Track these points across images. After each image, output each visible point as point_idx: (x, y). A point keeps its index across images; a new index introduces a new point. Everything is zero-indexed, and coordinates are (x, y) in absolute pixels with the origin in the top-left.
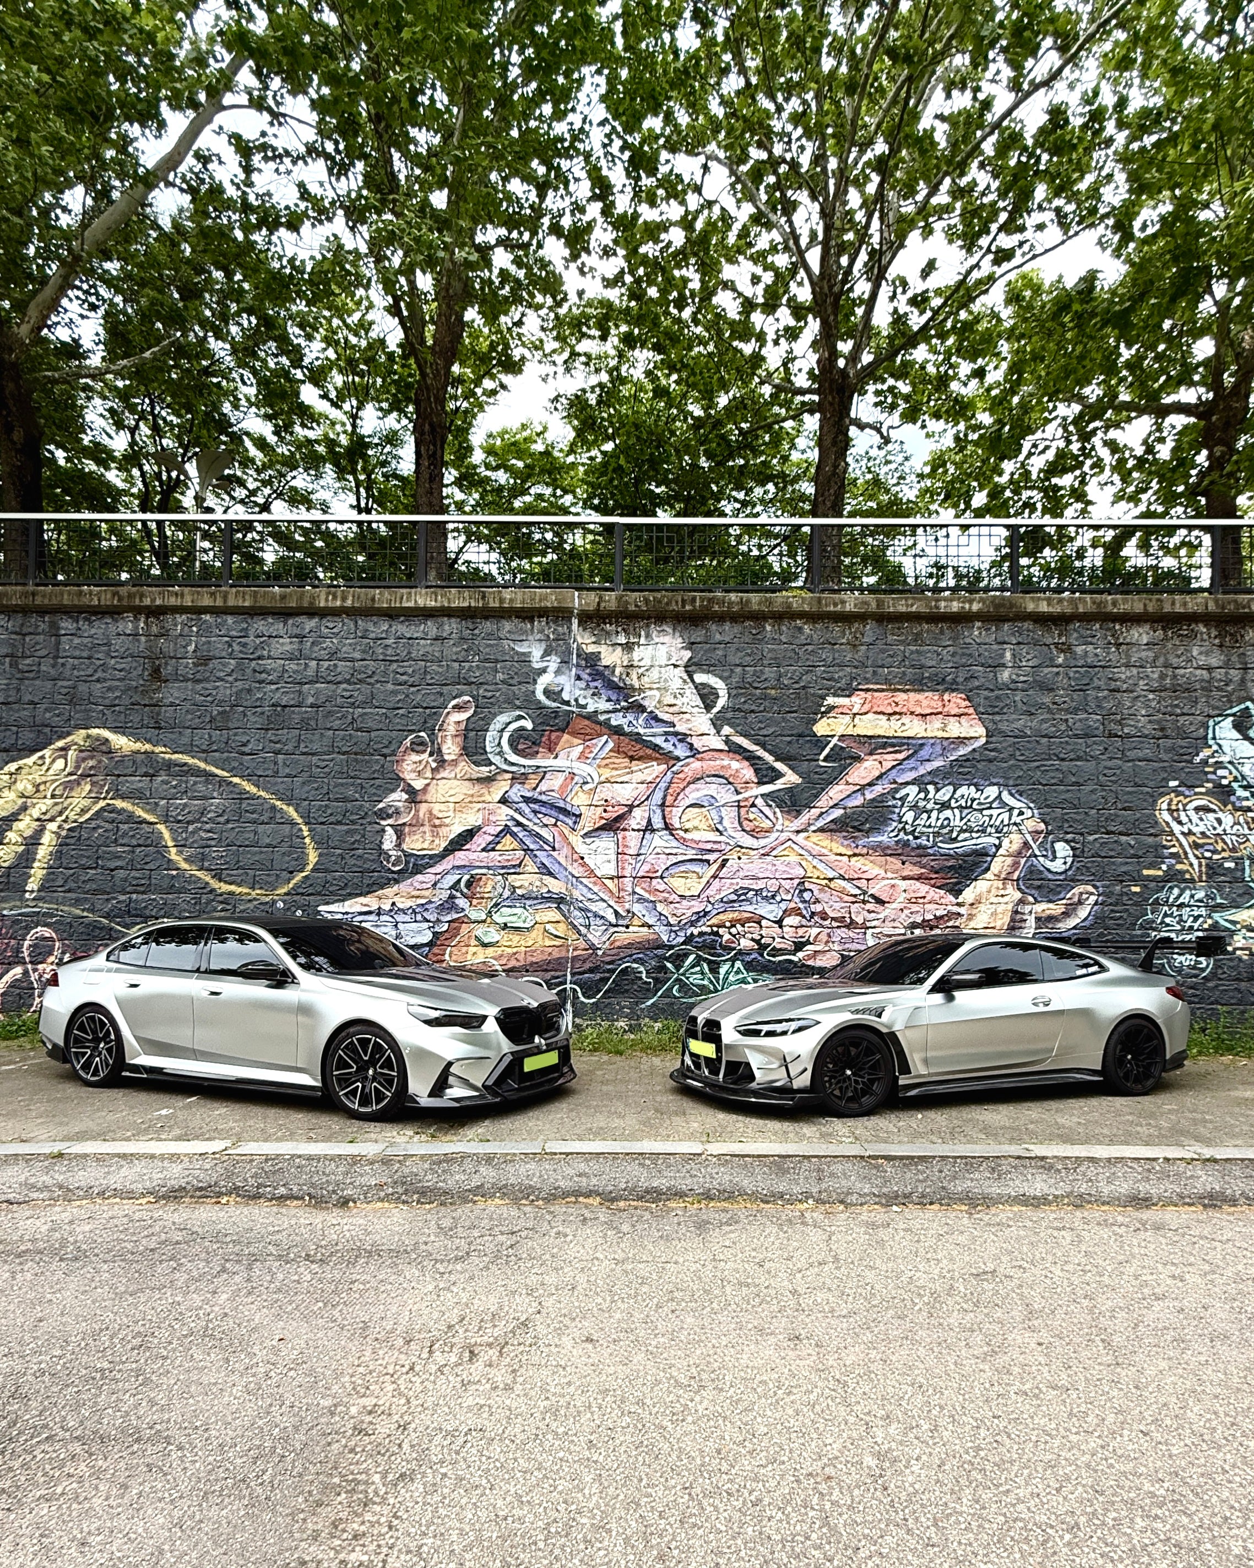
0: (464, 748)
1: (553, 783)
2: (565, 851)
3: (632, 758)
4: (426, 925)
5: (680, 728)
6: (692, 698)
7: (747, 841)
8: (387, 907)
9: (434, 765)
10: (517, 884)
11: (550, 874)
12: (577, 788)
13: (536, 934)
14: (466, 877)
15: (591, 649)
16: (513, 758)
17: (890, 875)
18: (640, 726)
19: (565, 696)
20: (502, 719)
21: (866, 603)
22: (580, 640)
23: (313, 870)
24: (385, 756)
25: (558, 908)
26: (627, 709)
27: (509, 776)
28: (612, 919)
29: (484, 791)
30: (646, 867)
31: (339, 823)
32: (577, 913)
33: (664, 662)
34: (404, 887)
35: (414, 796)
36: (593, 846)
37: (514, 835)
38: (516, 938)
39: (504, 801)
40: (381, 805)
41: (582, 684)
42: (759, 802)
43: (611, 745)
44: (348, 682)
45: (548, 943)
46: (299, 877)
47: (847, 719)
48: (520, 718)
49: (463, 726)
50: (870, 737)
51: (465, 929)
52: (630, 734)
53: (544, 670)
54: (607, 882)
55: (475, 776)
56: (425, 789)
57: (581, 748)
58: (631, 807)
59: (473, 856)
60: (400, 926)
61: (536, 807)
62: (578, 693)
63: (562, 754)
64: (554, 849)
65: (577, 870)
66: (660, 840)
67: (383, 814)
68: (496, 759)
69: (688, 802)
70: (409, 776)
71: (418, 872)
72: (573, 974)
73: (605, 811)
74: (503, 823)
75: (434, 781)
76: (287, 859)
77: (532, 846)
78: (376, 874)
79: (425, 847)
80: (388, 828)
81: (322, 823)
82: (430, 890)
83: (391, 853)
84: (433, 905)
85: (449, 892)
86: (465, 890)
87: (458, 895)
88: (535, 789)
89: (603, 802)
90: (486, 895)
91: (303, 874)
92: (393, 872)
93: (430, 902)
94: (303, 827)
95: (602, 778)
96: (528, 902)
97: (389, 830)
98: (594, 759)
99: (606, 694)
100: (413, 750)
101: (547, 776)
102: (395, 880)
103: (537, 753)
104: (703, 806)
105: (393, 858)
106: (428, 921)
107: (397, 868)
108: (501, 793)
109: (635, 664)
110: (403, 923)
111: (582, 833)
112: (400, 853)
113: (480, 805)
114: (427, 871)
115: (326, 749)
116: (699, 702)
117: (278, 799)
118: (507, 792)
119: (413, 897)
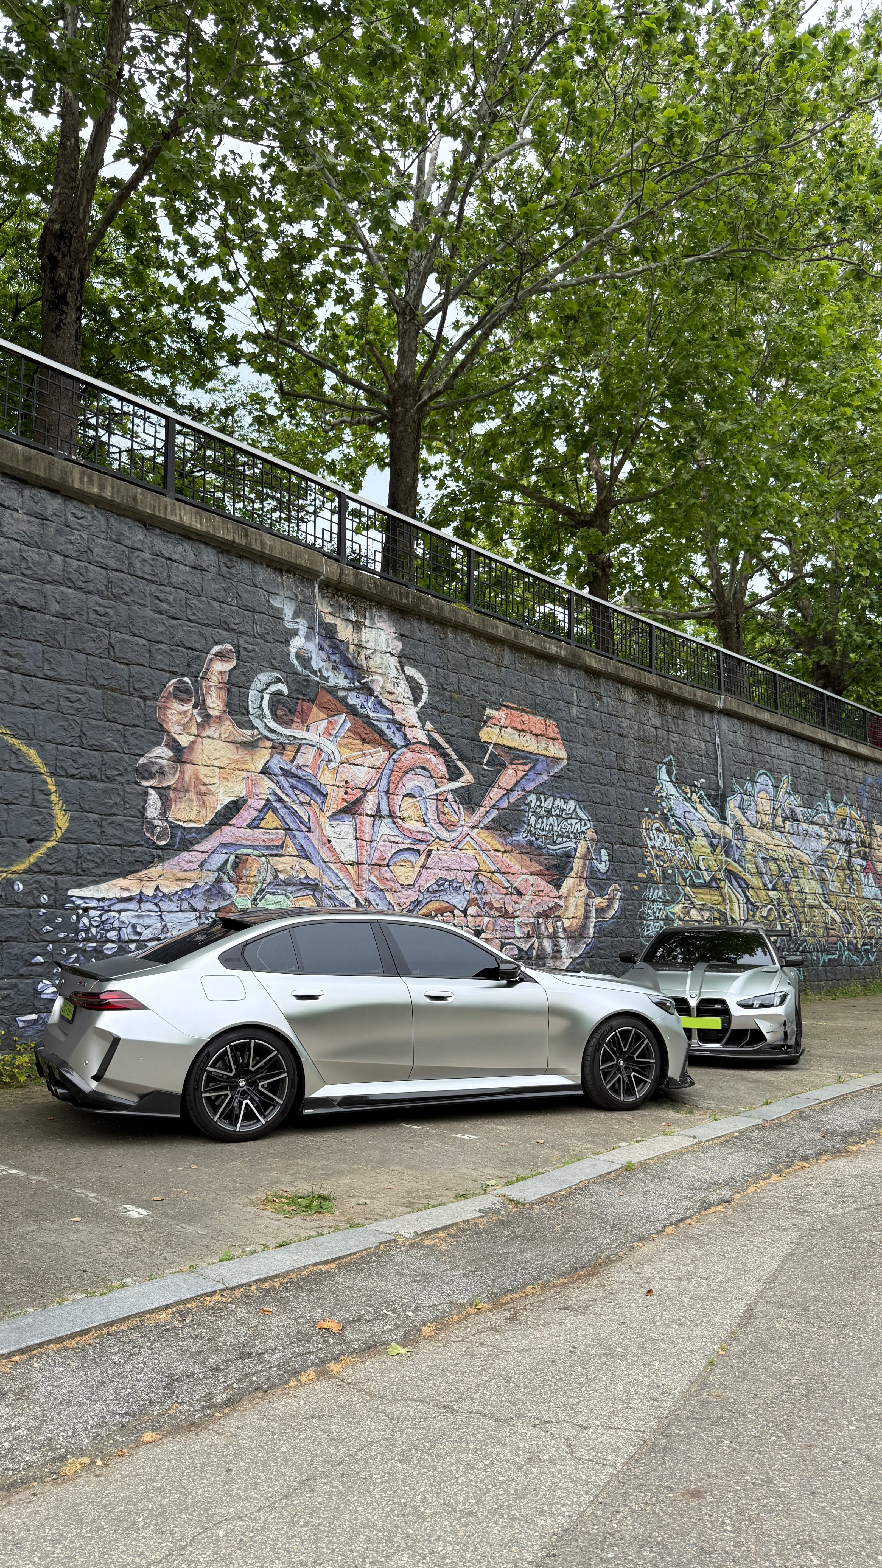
0: (228, 705)
1: (307, 757)
2: (317, 833)
3: (364, 741)
4: (193, 915)
5: (398, 717)
6: (403, 691)
7: (444, 834)
8: (150, 892)
9: (199, 720)
10: (280, 867)
11: (307, 857)
12: (324, 765)
14: (233, 857)
15: (329, 619)
16: (272, 724)
17: (524, 871)
18: (368, 709)
19: (313, 665)
20: (265, 678)
21: (509, 632)
22: (320, 608)
23: (64, 840)
24: (145, 698)
25: (314, 896)
26: (359, 689)
27: (269, 744)
29: (248, 757)
30: (377, 855)
31: (93, 778)
32: (328, 901)
33: (384, 649)
34: (170, 866)
35: (180, 755)
36: (335, 829)
37: (275, 811)
39: (265, 771)
40: (142, 761)
41: (324, 655)
42: (450, 797)
43: (348, 725)
44: (100, 593)
46: (44, 848)
47: (498, 729)
48: (277, 680)
49: (226, 679)
50: (510, 748)
52: (362, 716)
53: (295, 633)
54: (349, 868)
55: (240, 739)
56: (193, 748)
57: (326, 723)
58: (365, 791)
59: (240, 833)
60: (165, 915)
61: (293, 781)
62: (320, 663)
63: (312, 727)
64: (309, 830)
65: (326, 855)
66: (385, 828)
67: (146, 772)
68: (257, 722)
69: (405, 792)
70: (174, 728)
71: (186, 849)
73: (346, 793)
74: (266, 797)
75: (200, 740)
76: (27, 821)
77: (292, 826)
78: (139, 849)
79: (192, 818)
80: (151, 791)
81: (72, 776)
82: (197, 872)
83: (156, 822)
84: (200, 891)
85: (216, 874)
86: (232, 873)
87: (225, 878)
88: (292, 762)
89: (343, 784)
90: (252, 880)
91: (50, 844)
92: (158, 847)
93: (196, 886)
94: (49, 780)
95: (343, 758)
96: (290, 889)
97: (153, 795)
98: (335, 736)
99: (344, 670)
100: (176, 697)
101: (302, 750)
102: (159, 857)
103: (292, 721)
104: (415, 797)
105: (159, 829)
106: (195, 910)
107: (163, 843)
108: (263, 762)
109: (364, 644)
110: (169, 912)
111: (329, 814)
112: (165, 824)
113: (245, 774)
114: (195, 847)
115: (78, 677)
116: (410, 695)
117: (14, 736)
118: (268, 762)
119: (178, 880)
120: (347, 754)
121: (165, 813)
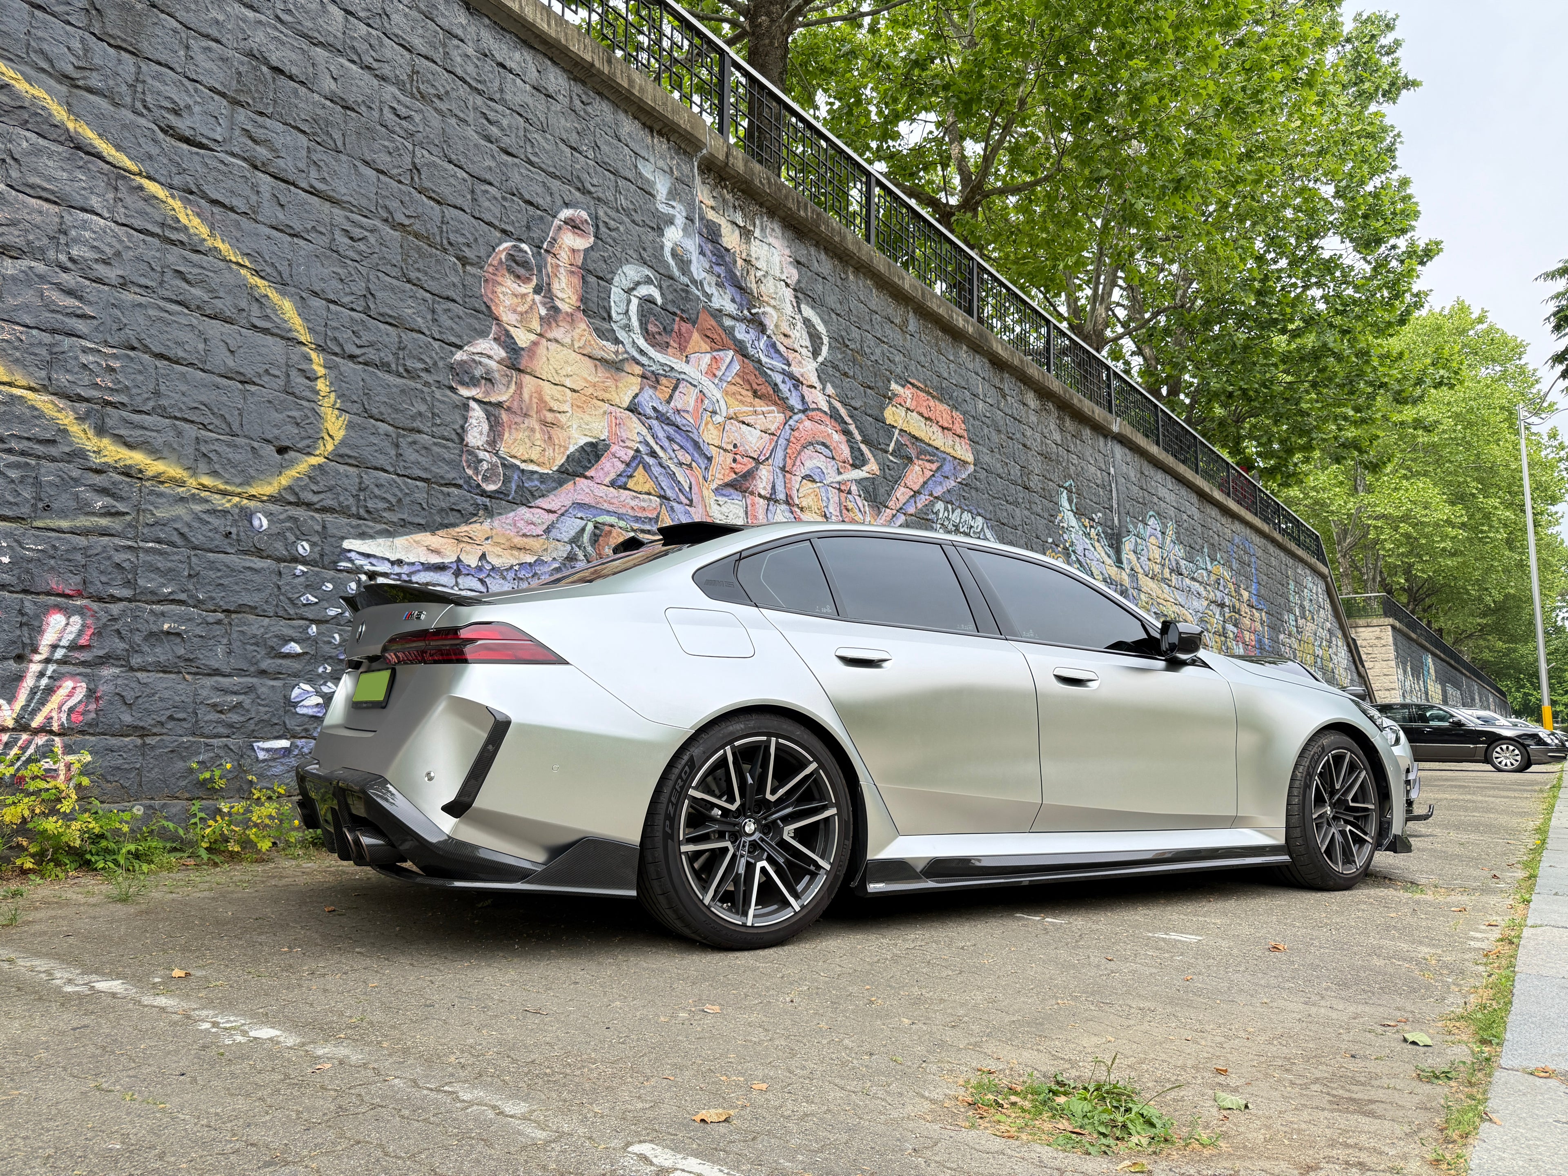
0: (583, 299)
1: (685, 399)
2: (700, 509)
3: (755, 393)
5: (795, 370)
6: (800, 337)
8: (472, 561)
9: (543, 312)
12: (707, 416)
14: (591, 526)
15: (711, 215)
16: (642, 342)
18: (759, 349)
19: (693, 272)
20: (630, 272)
21: (916, 288)
22: (700, 197)
23: (338, 457)
24: (464, 261)
26: (749, 321)
27: (638, 370)
29: (610, 383)
31: (385, 366)
33: (778, 274)
34: (502, 526)
35: (516, 358)
36: (725, 510)
37: (647, 468)
39: (633, 409)
40: (459, 356)
41: (706, 263)
42: (854, 488)
43: (736, 367)
46: (304, 465)
47: (903, 411)
48: (648, 281)
49: (581, 261)
50: (917, 438)
52: (752, 359)
53: (671, 221)
55: (600, 354)
56: (534, 351)
57: (709, 357)
58: (758, 462)
59: (602, 491)
61: (669, 430)
62: (701, 273)
63: (692, 359)
64: (690, 503)
66: (782, 517)
67: (466, 375)
68: (621, 335)
69: (804, 472)
70: (508, 317)
71: (525, 503)
73: (735, 460)
74: (635, 445)
75: (544, 342)
76: (278, 417)
77: (669, 493)
78: (456, 491)
79: (534, 457)
80: (473, 404)
81: (352, 357)
82: (541, 540)
83: (482, 455)
84: (545, 569)
85: (569, 547)
86: (589, 549)
87: (581, 555)
88: (668, 402)
89: (730, 447)
91: (314, 461)
92: (484, 493)
93: (539, 562)
94: (313, 355)
95: (731, 412)
97: (477, 413)
98: (721, 380)
99: (730, 291)
100: (510, 271)
101: (681, 388)
102: (486, 508)
103: (668, 345)
104: (814, 481)
105: (485, 466)
107: (491, 487)
108: (630, 394)
109: (754, 262)
111: (714, 486)
112: (495, 459)
113: (606, 406)
114: (538, 503)
115: (364, 202)
116: (808, 344)
117: (257, 273)
118: (637, 395)
119: (514, 548)
120: (736, 408)
121: (495, 442)
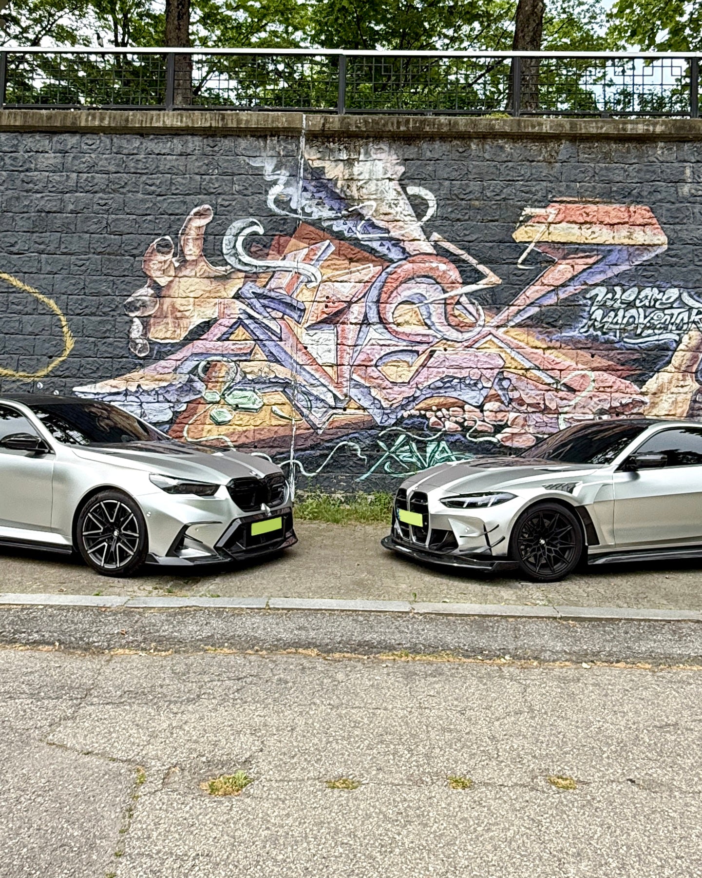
0: (204, 250)
1: (282, 281)
2: (291, 341)
3: (351, 260)
4: (167, 405)
5: (393, 234)
6: (404, 208)
7: (453, 334)
8: (133, 389)
9: (177, 264)
10: (248, 370)
11: (277, 361)
12: (302, 286)
13: (265, 414)
14: (203, 363)
15: (317, 164)
16: (246, 259)
17: (580, 366)
18: (358, 232)
19: (293, 205)
20: (238, 224)
21: (561, 125)
22: (307, 157)
23: (70, 356)
24: (134, 256)
25: (284, 392)
26: (347, 217)
27: (243, 274)
28: (331, 402)
29: (221, 288)
30: (362, 357)
31: (93, 314)
32: (300, 396)
33: (381, 176)
34: (149, 371)
35: (159, 292)
36: (315, 337)
37: (246, 326)
38: (246, 417)
39: (237, 296)
40: (130, 299)
41: (308, 195)
42: (464, 299)
43: (333, 248)
44: (103, 191)
45: (274, 422)
46: (57, 361)
47: (543, 227)
48: (253, 224)
49: (203, 230)
50: (564, 244)
51: (201, 409)
52: (350, 239)
53: (275, 183)
54: (327, 369)
55: (212, 274)
56: (169, 285)
57: (306, 251)
58: (350, 303)
59: (210, 345)
60: (145, 406)
61: (266, 302)
62: (304, 202)
63: (289, 256)
64: (281, 339)
65: (301, 358)
66: (375, 333)
67: (132, 307)
68: (231, 260)
69: (400, 299)
70: (155, 274)
71: (161, 358)
72: (296, 451)
73: (326, 306)
74: (237, 316)
75: (177, 279)
76: (47, 345)
77: (261, 337)
78: (124, 359)
79: (167, 336)
80: (136, 320)
81: (78, 314)
82: (171, 375)
83: (138, 341)
84: (174, 388)
85: (188, 376)
86: (202, 375)
87: (195, 379)
88: (265, 286)
89: (325, 299)
90: (221, 380)
91: (61, 359)
92: (139, 358)
93: (171, 385)
94: (62, 318)
95: (325, 278)
96: (257, 386)
97: (137, 321)
98: (317, 260)
99: (328, 203)
100: (159, 251)
101: (276, 275)
102: (141, 364)
103: (268, 254)
104: (413, 303)
105: (140, 346)
106: (169, 402)
107: (143, 355)
108: (235, 290)
109: (355, 177)
110: (147, 403)
111: (306, 325)
112: (145, 341)
113: (216, 300)
114: (169, 357)
115: (83, 249)
116: (411, 212)
117: (41, 293)
118: (240, 289)
119: (156, 380)
120: (329, 273)
121: (146, 334)
